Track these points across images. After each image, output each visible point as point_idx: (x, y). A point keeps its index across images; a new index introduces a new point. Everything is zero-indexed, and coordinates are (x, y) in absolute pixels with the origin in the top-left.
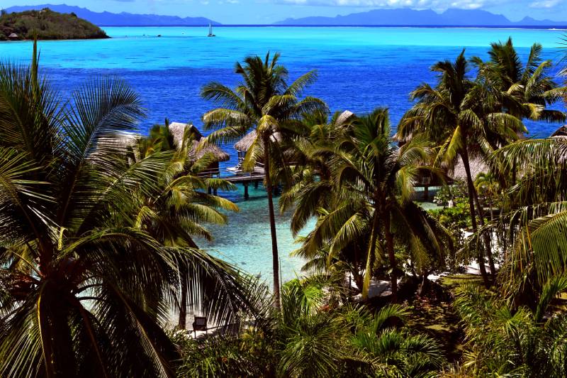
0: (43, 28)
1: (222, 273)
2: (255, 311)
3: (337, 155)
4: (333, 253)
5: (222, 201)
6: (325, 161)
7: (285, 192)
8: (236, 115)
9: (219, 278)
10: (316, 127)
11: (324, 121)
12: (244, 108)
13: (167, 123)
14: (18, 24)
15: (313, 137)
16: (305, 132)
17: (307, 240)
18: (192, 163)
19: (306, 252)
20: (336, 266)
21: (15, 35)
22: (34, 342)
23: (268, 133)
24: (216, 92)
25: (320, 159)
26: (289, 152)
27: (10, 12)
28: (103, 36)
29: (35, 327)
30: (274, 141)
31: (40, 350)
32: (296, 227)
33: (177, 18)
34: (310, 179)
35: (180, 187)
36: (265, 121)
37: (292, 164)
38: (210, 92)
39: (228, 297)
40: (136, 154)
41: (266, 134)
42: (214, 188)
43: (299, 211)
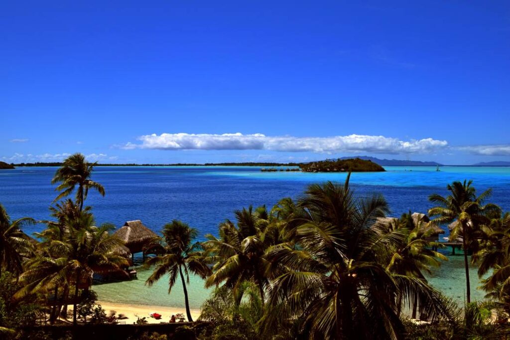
0: (356, 166)
1: (431, 293)
2: (449, 317)
3: (506, 236)
4: (503, 291)
5: (438, 254)
6: (499, 239)
7: (475, 253)
8: (447, 211)
9: (429, 295)
10: (494, 220)
11: (499, 217)
12: (451, 207)
13: (411, 213)
14: (345, 165)
15: (492, 225)
16: (487, 222)
17: (487, 281)
18: (422, 234)
19: (486, 288)
20: (505, 298)
21: (343, 170)
22: (332, 312)
23: (465, 221)
24: (436, 198)
25: (497, 237)
26: (478, 232)
27: (341, 160)
28: (383, 170)
29: (334, 305)
30: (468, 225)
31: (335, 317)
32: (481, 273)
33: (420, 162)
34: (490, 248)
35: (415, 244)
36: (463, 215)
37: (479, 239)
38: (434, 198)
39: (433, 306)
40: (394, 227)
41: (464, 222)
42: (435, 248)
43: (483, 264)
